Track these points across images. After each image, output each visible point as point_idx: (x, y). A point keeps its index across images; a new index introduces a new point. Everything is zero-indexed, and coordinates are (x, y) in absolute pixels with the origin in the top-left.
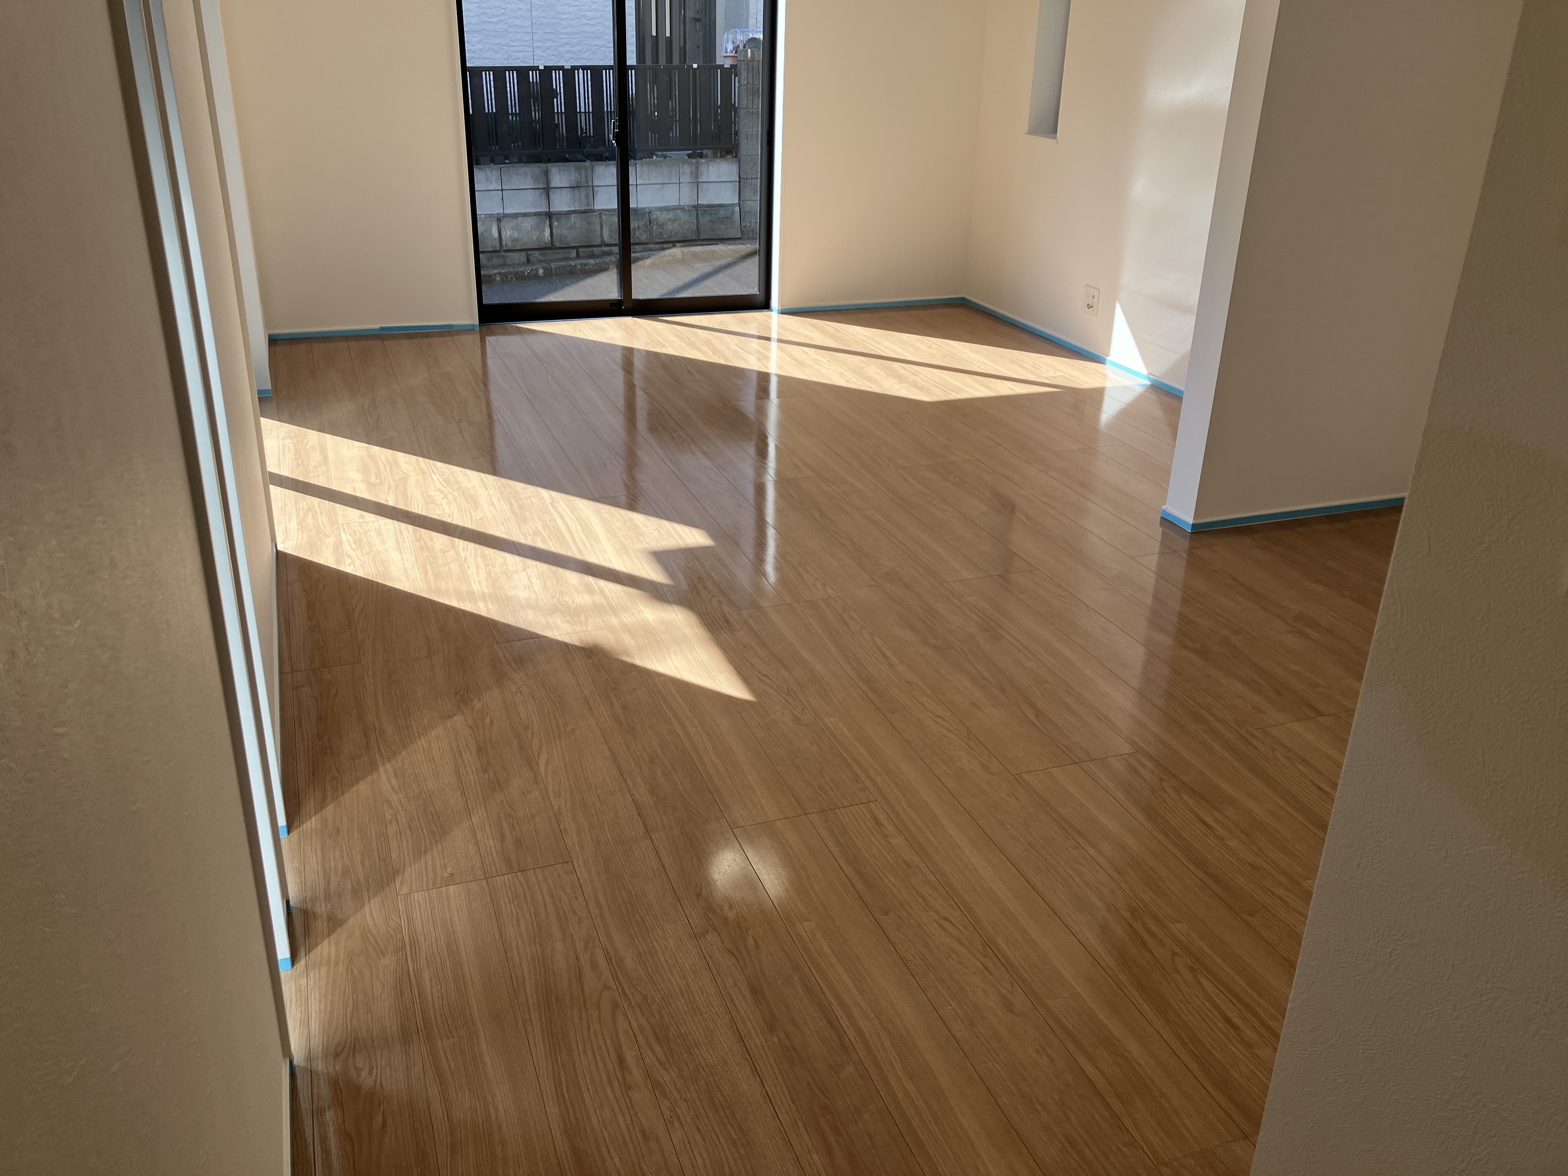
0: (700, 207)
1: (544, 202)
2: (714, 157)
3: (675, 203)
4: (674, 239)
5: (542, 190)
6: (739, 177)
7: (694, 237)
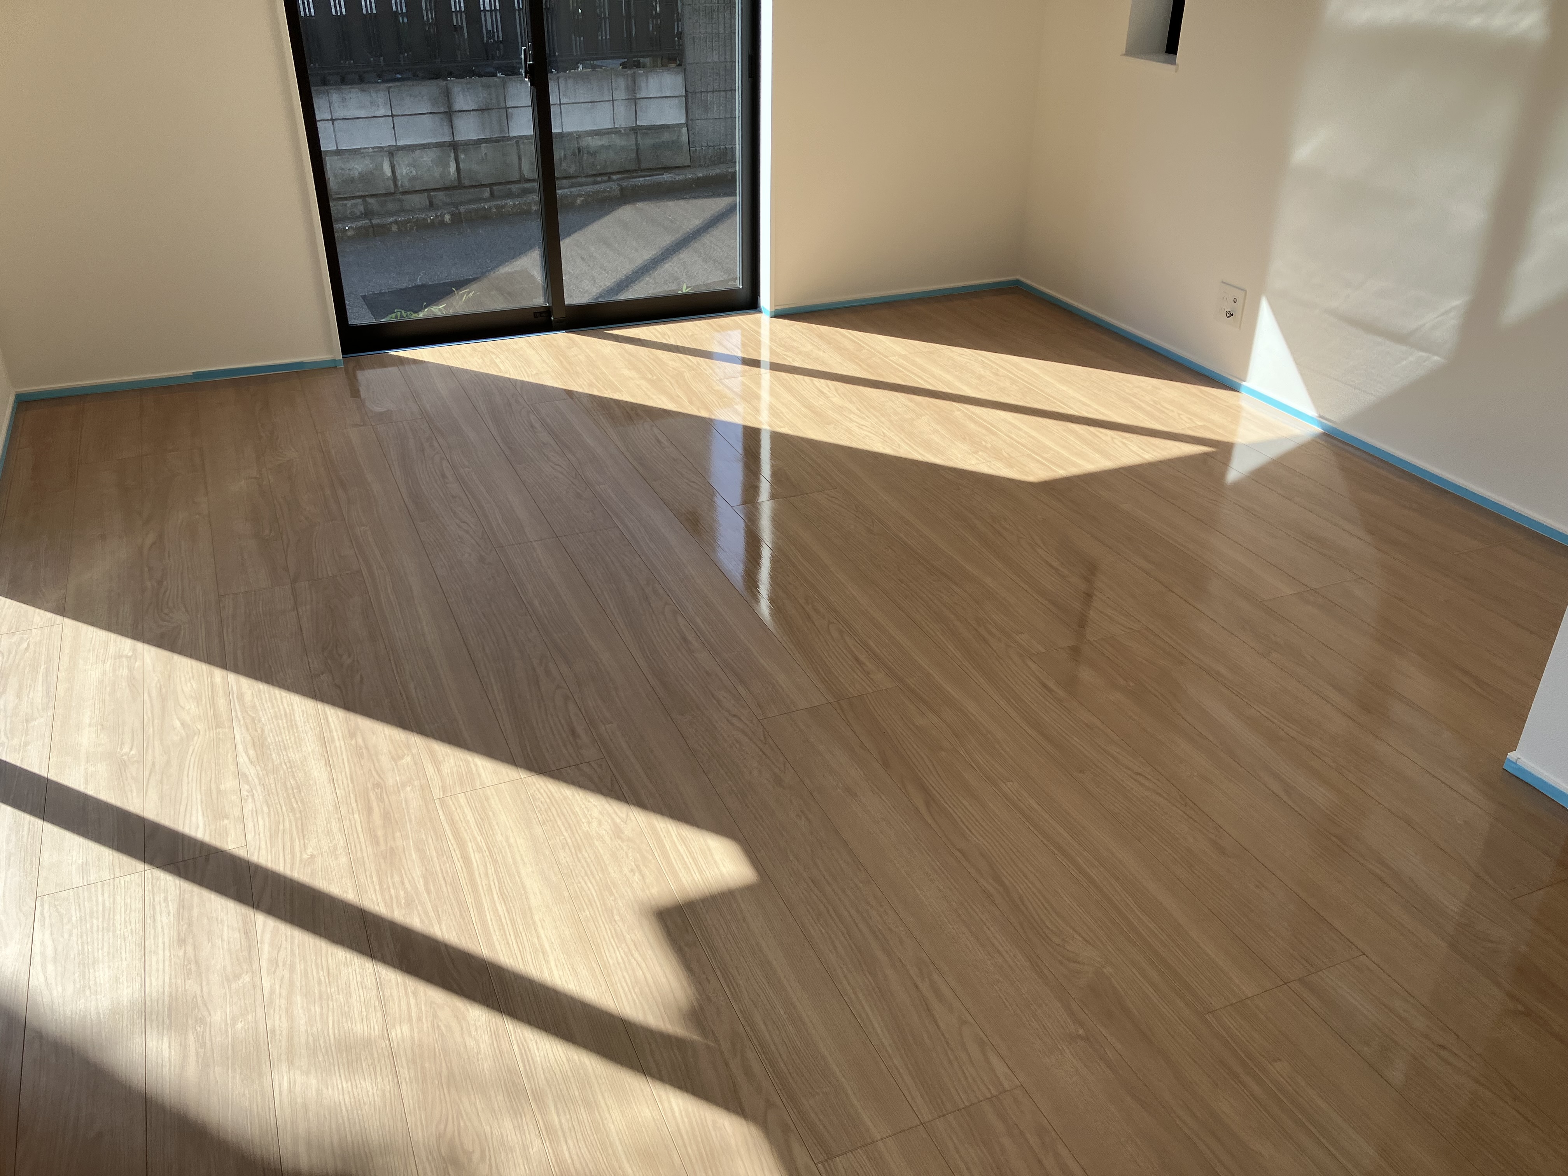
0: (639, 130)
1: (447, 129)
2: (654, 66)
3: (609, 125)
4: (610, 170)
5: (442, 116)
6: (686, 91)
7: (634, 168)
